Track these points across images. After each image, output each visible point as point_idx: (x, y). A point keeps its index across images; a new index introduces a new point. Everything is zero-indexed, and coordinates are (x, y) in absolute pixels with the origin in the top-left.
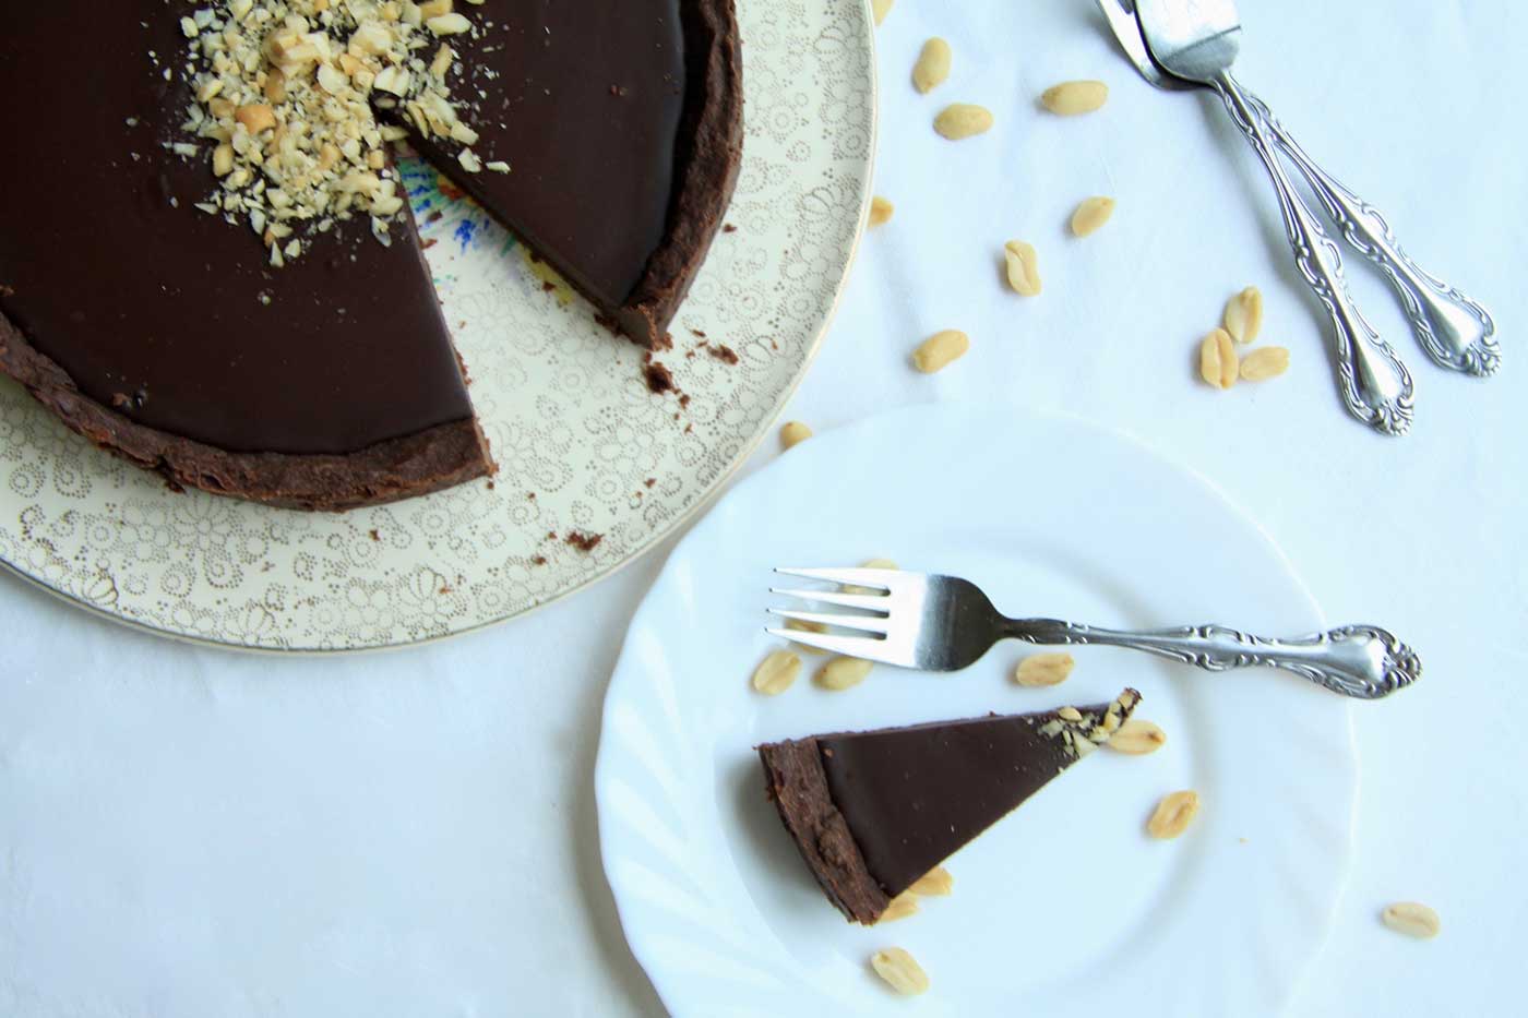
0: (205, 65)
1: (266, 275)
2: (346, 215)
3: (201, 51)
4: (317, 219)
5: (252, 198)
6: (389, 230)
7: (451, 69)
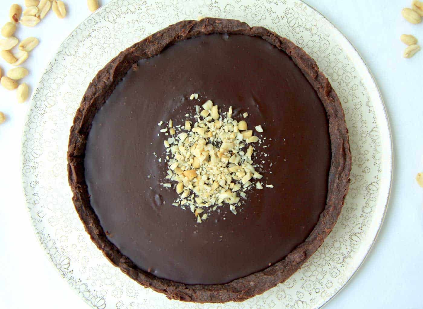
0: (172, 156)
1: (196, 226)
2: (221, 205)
3: (170, 151)
4: (212, 206)
5: (190, 200)
6: (236, 209)
7: (253, 154)
